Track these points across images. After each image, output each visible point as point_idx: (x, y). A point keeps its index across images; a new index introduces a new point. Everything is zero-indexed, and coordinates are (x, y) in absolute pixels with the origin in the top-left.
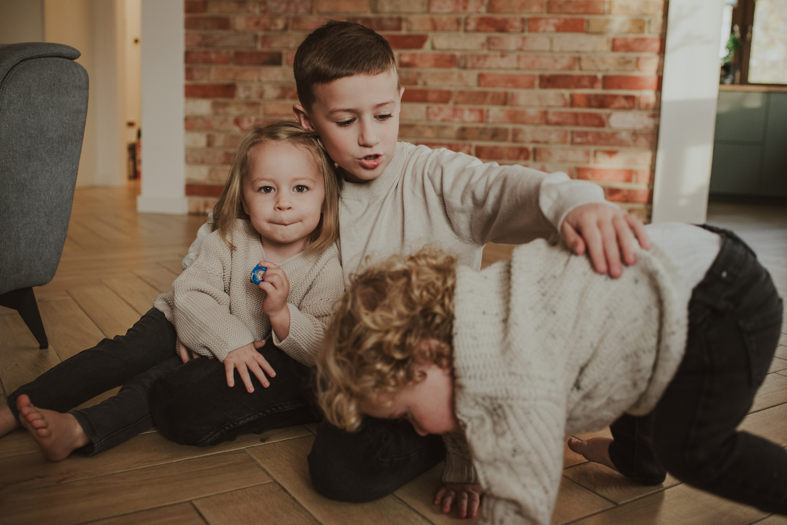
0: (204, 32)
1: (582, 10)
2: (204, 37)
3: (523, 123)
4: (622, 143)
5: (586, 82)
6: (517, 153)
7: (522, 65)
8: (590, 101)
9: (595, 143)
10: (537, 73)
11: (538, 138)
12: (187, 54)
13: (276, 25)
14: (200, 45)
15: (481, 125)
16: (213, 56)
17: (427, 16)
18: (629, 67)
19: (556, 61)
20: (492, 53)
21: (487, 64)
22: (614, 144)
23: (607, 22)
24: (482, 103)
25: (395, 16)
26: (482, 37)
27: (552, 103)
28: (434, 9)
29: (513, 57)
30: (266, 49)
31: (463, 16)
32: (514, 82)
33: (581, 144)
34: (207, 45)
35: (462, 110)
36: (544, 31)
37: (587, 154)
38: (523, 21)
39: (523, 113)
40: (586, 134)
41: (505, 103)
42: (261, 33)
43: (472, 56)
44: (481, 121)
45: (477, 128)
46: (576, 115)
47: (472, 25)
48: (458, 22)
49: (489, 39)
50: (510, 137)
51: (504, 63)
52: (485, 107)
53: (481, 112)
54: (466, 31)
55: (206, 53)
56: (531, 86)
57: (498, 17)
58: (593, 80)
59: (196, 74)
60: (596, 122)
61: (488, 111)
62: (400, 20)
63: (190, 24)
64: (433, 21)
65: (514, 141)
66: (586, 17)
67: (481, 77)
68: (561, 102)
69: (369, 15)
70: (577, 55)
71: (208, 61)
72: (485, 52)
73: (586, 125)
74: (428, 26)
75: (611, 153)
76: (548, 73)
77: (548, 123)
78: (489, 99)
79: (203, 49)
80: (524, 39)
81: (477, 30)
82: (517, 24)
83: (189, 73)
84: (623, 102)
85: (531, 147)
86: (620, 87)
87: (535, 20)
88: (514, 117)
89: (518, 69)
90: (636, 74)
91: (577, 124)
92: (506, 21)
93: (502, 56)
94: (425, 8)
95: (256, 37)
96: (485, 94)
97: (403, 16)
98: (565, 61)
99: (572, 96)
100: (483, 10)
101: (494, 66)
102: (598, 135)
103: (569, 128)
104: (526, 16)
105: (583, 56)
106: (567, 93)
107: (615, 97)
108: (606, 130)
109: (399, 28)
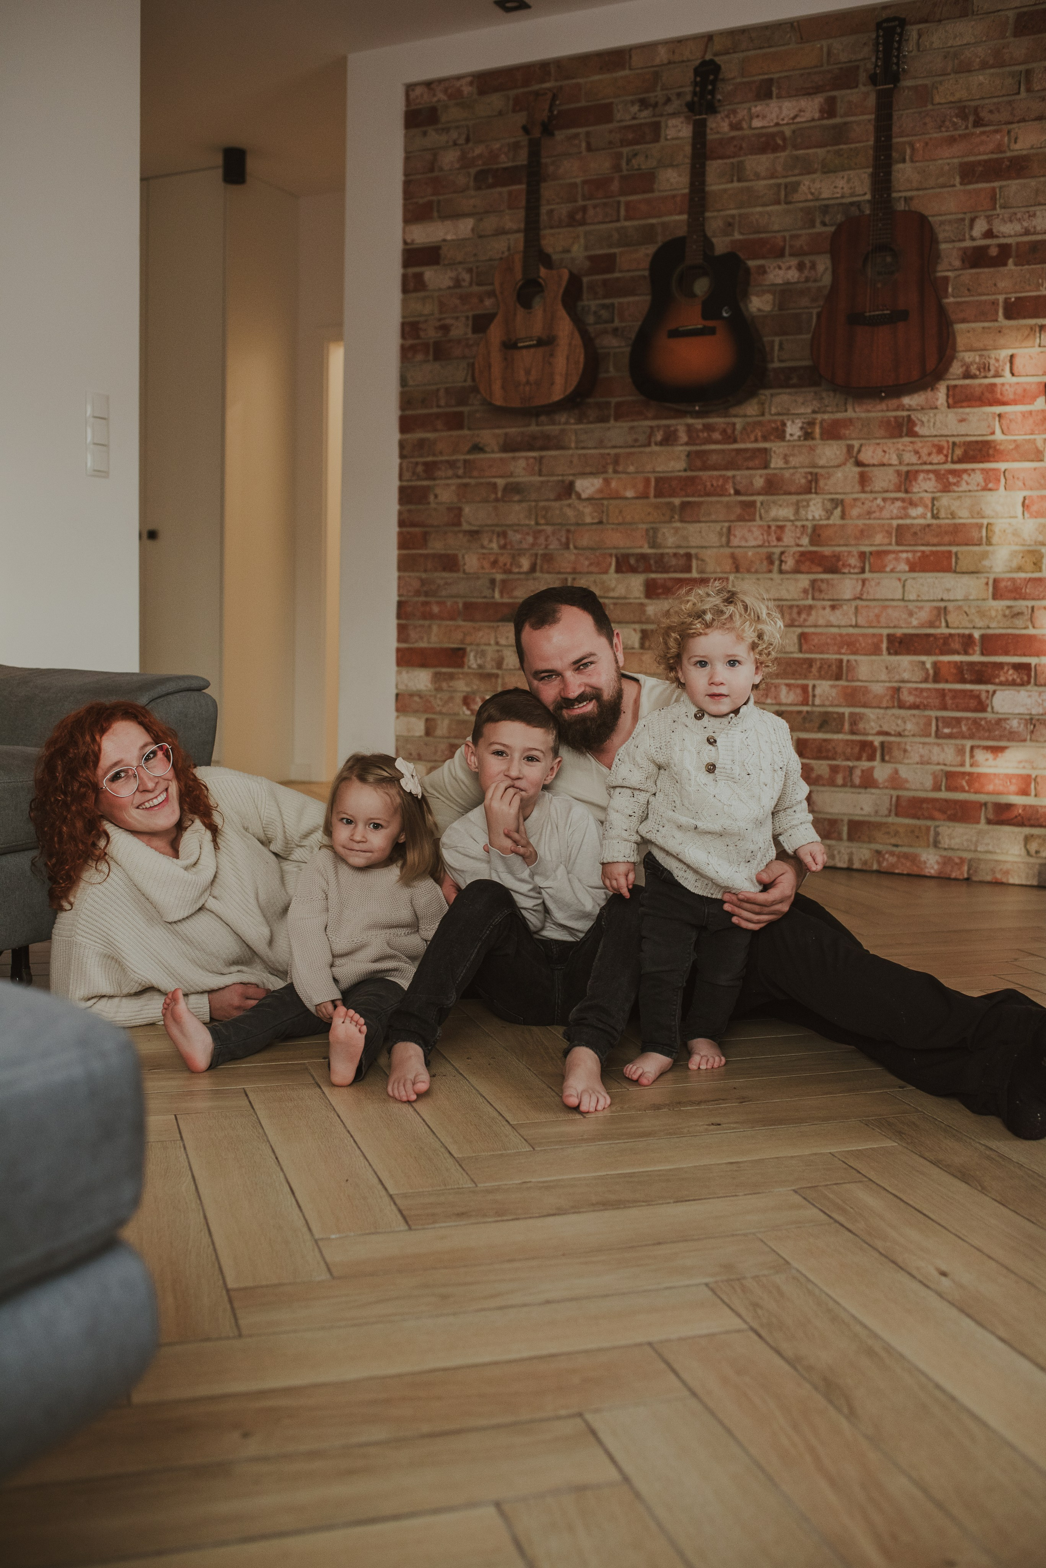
0: (424, 576)
1: (947, 539)
2: (423, 582)
3: (865, 706)
4: (1013, 737)
5: (956, 646)
6: (857, 750)
7: (861, 621)
8: (961, 673)
9: (972, 737)
10: (885, 632)
11: (886, 728)
12: (400, 604)
13: (520, 567)
14: (418, 593)
15: (805, 709)
16: (436, 609)
17: (728, 551)
18: (1019, 622)
19: (911, 614)
20: (819, 604)
21: (811, 620)
22: (1000, 738)
23: (985, 555)
24: (806, 677)
25: (682, 551)
26: (804, 581)
27: (906, 676)
28: (735, 542)
29: (848, 608)
30: (506, 600)
31: (777, 551)
32: (850, 644)
33: (950, 736)
34: (426, 594)
35: (777, 687)
36: (892, 571)
37: (961, 751)
38: (862, 555)
39: (866, 691)
40: (958, 720)
41: (838, 677)
42: (499, 577)
43: (791, 607)
44: (805, 703)
45: (800, 712)
46: (942, 693)
47: (790, 564)
48: (770, 559)
49: (813, 582)
50: (847, 726)
51: (835, 617)
52: (810, 683)
53: (804, 688)
54: (781, 572)
55: (426, 604)
56: (876, 650)
57: (827, 550)
58: (967, 642)
59: (413, 635)
60: (973, 703)
61: (814, 687)
62: (689, 556)
63: (404, 564)
64: (733, 556)
65: (852, 732)
66: (954, 549)
67: (803, 637)
68: (920, 675)
69: (647, 550)
70: (942, 604)
71: (428, 616)
72: (810, 602)
73: (958, 709)
74: (728, 565)
75: (997, 750)
76: (899, 632)
77: (901, 706)
78: (814, 670)
79: (422, 599)
80: (864, 581)
81: (797, 571)
82: (853, 561)
83: (402, 630)
84: (1011, 674)
85: (877, 740)
86: (1006, 653)
87: (880, 554)
88: (853, 697)
89: (856, 626)
90: (1031, 631)
91: (944, 708)
92: (837, 557)
93: (833, 607)
94: (724, 539)
95: (493, 582)
96: (810, 663)
97: (693, 551)
98: (924, 615)
99: (935, 665)
100: (805, 541)
101: (821, 622)
102: (975, 722)
103: (933, 714)
104: (867, 549)
105: (950, 606)
106: (928, 661)
107: (1001, 665)
108: (988, 715)
109: (689, 569)
